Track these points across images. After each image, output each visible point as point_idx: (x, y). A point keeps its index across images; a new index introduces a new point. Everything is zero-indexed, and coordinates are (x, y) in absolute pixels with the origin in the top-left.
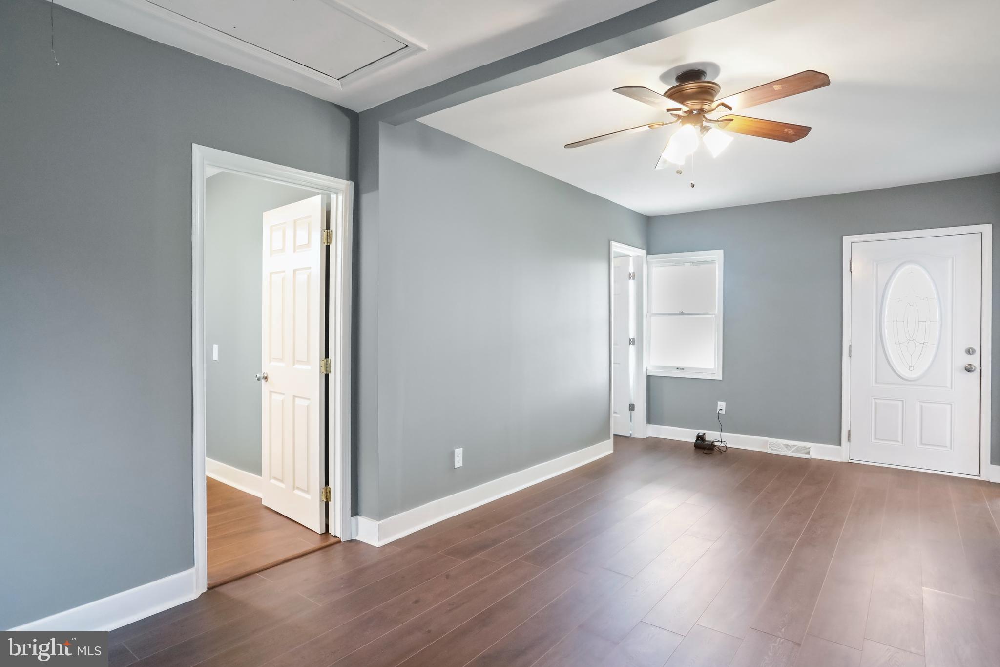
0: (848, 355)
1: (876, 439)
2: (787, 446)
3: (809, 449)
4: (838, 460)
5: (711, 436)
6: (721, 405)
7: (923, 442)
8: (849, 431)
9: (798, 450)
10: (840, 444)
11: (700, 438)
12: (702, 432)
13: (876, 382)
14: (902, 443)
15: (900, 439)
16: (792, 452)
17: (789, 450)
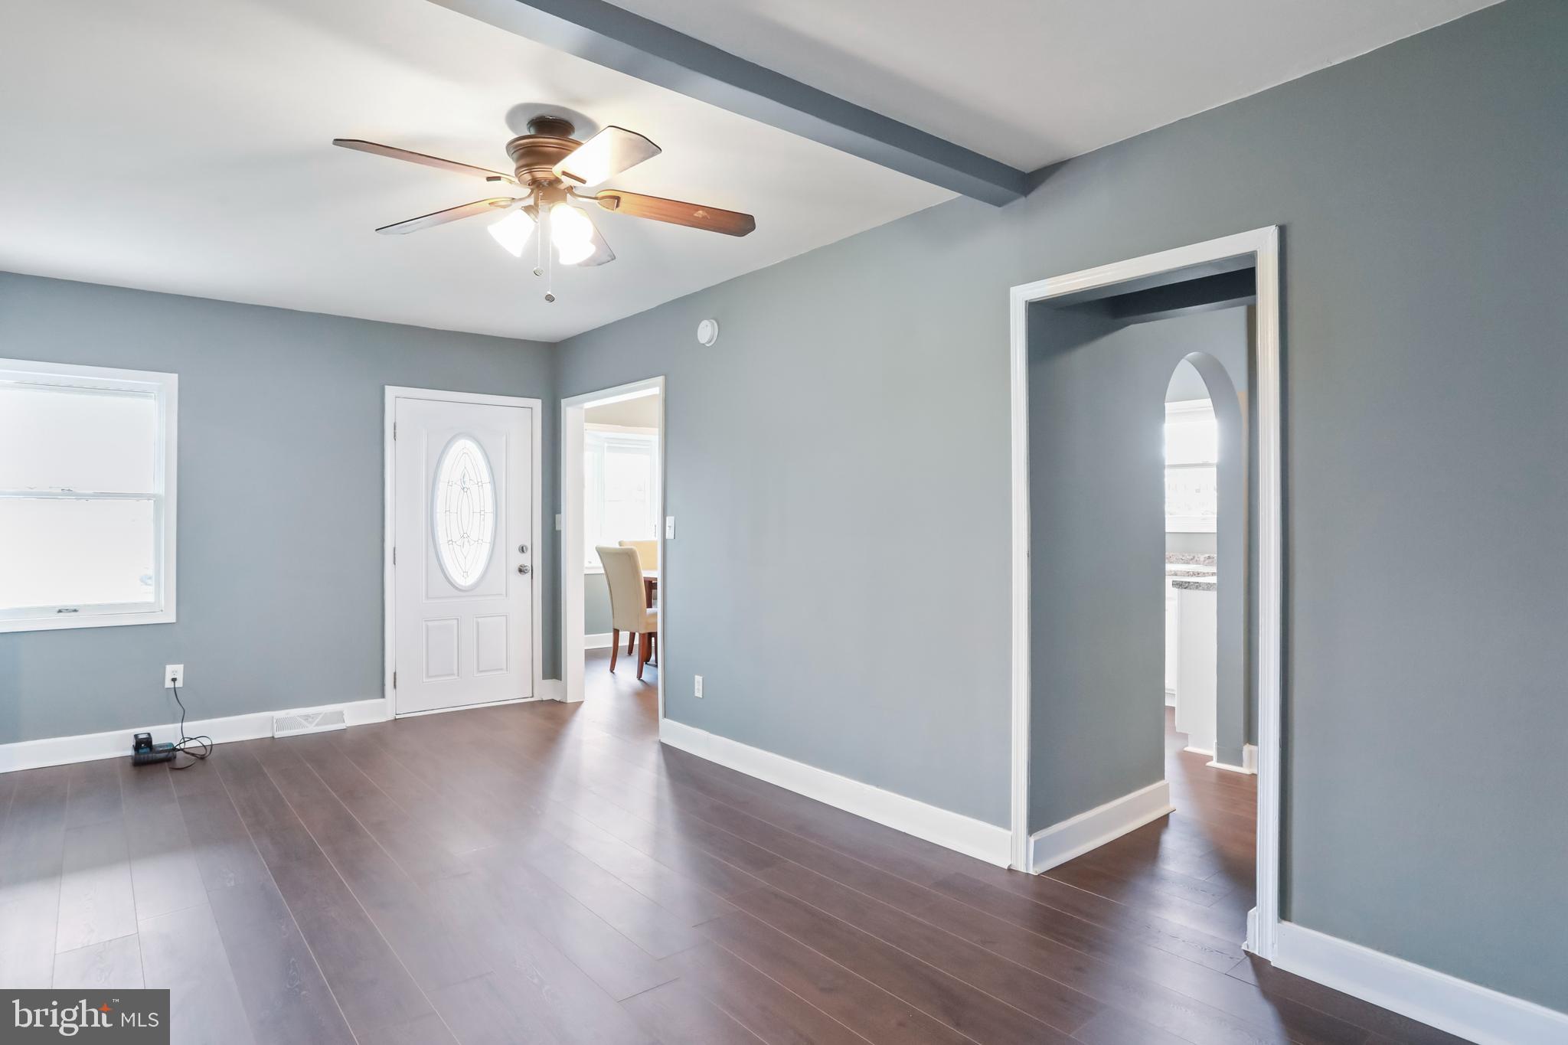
0: (392, 562)
1: (428, 676)
2: (307, 717)
3: (341, 714)
4: (384, 720)
5: (163, 734)
6: (175, 671)
7: (481, 669)
8: (395, 674)
9: (327, 718)
10: (383, 696)
11: (143, 744)
12: (142, 731)
13: (427, 597)
14: (458, 676)
15: (456, 672)
16: (317, 725)
17: (310, 723)
